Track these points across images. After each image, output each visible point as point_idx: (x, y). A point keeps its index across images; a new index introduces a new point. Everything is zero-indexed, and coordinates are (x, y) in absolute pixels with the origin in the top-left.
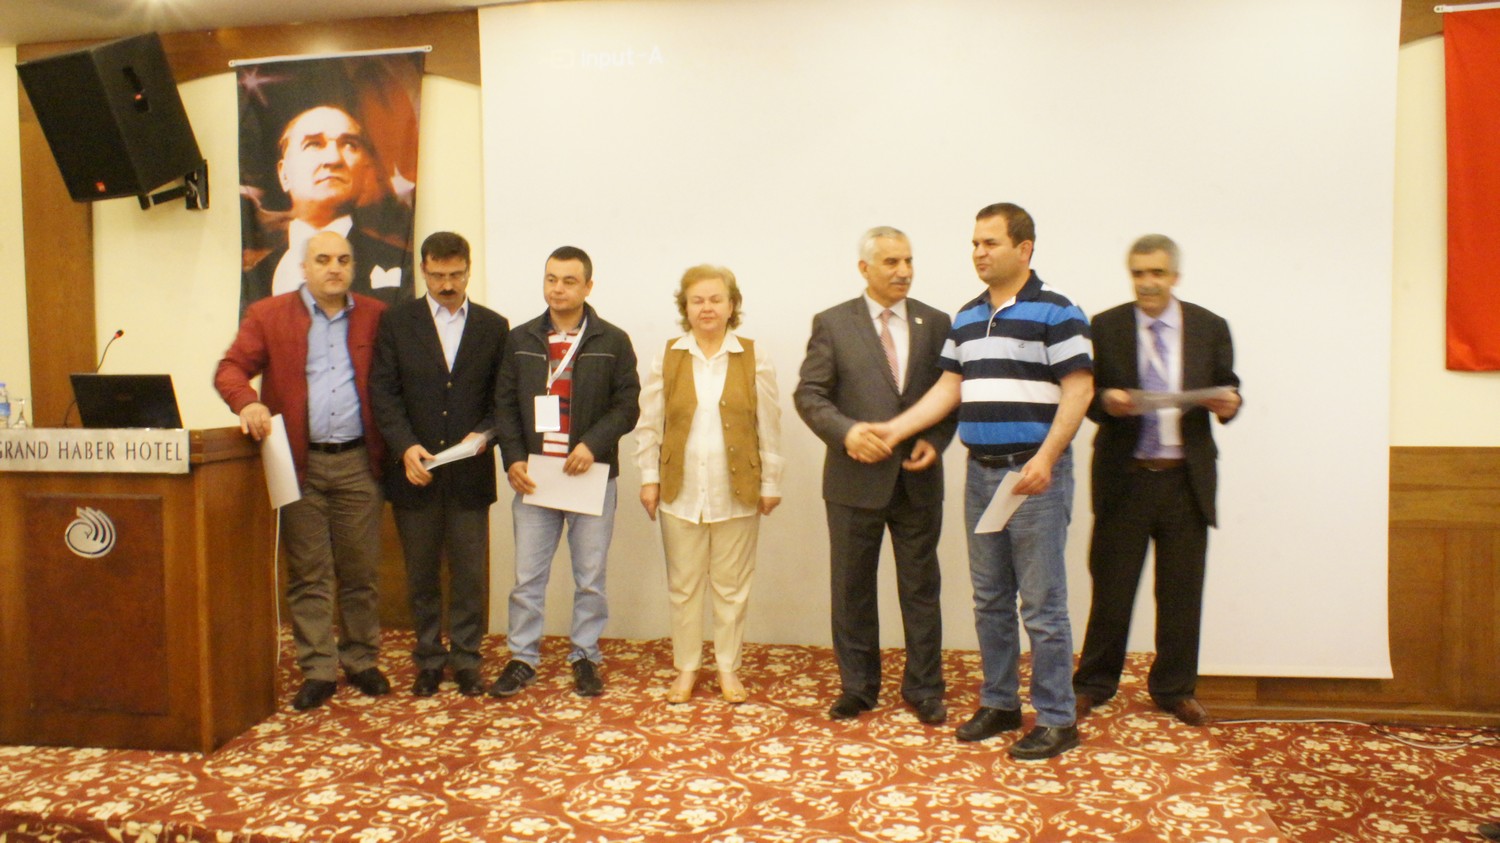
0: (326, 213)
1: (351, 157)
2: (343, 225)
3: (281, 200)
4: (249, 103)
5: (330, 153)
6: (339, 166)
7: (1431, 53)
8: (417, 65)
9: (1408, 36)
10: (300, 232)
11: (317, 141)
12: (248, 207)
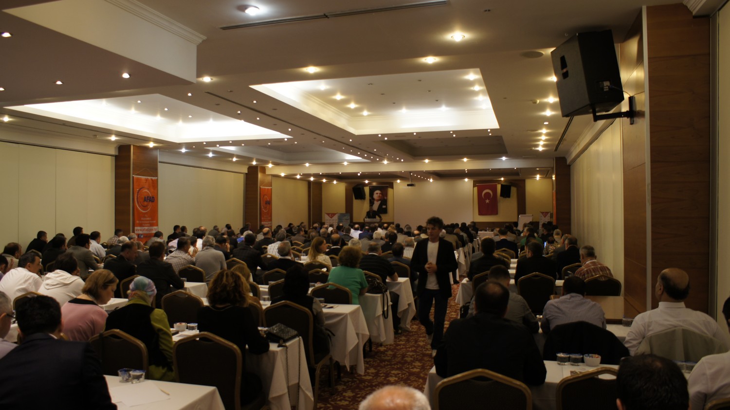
0: (378, 201)
1: (381, 195)
2: (379, 202)
3: (374, 199)
4: (370, 190)
5: (379, 195)
6: (379, 196)
7: (476, 189)
8: (387, 187)
9: (474, 187)
10: (375, 202)
11: (377, 194)
12: (370, 200)
